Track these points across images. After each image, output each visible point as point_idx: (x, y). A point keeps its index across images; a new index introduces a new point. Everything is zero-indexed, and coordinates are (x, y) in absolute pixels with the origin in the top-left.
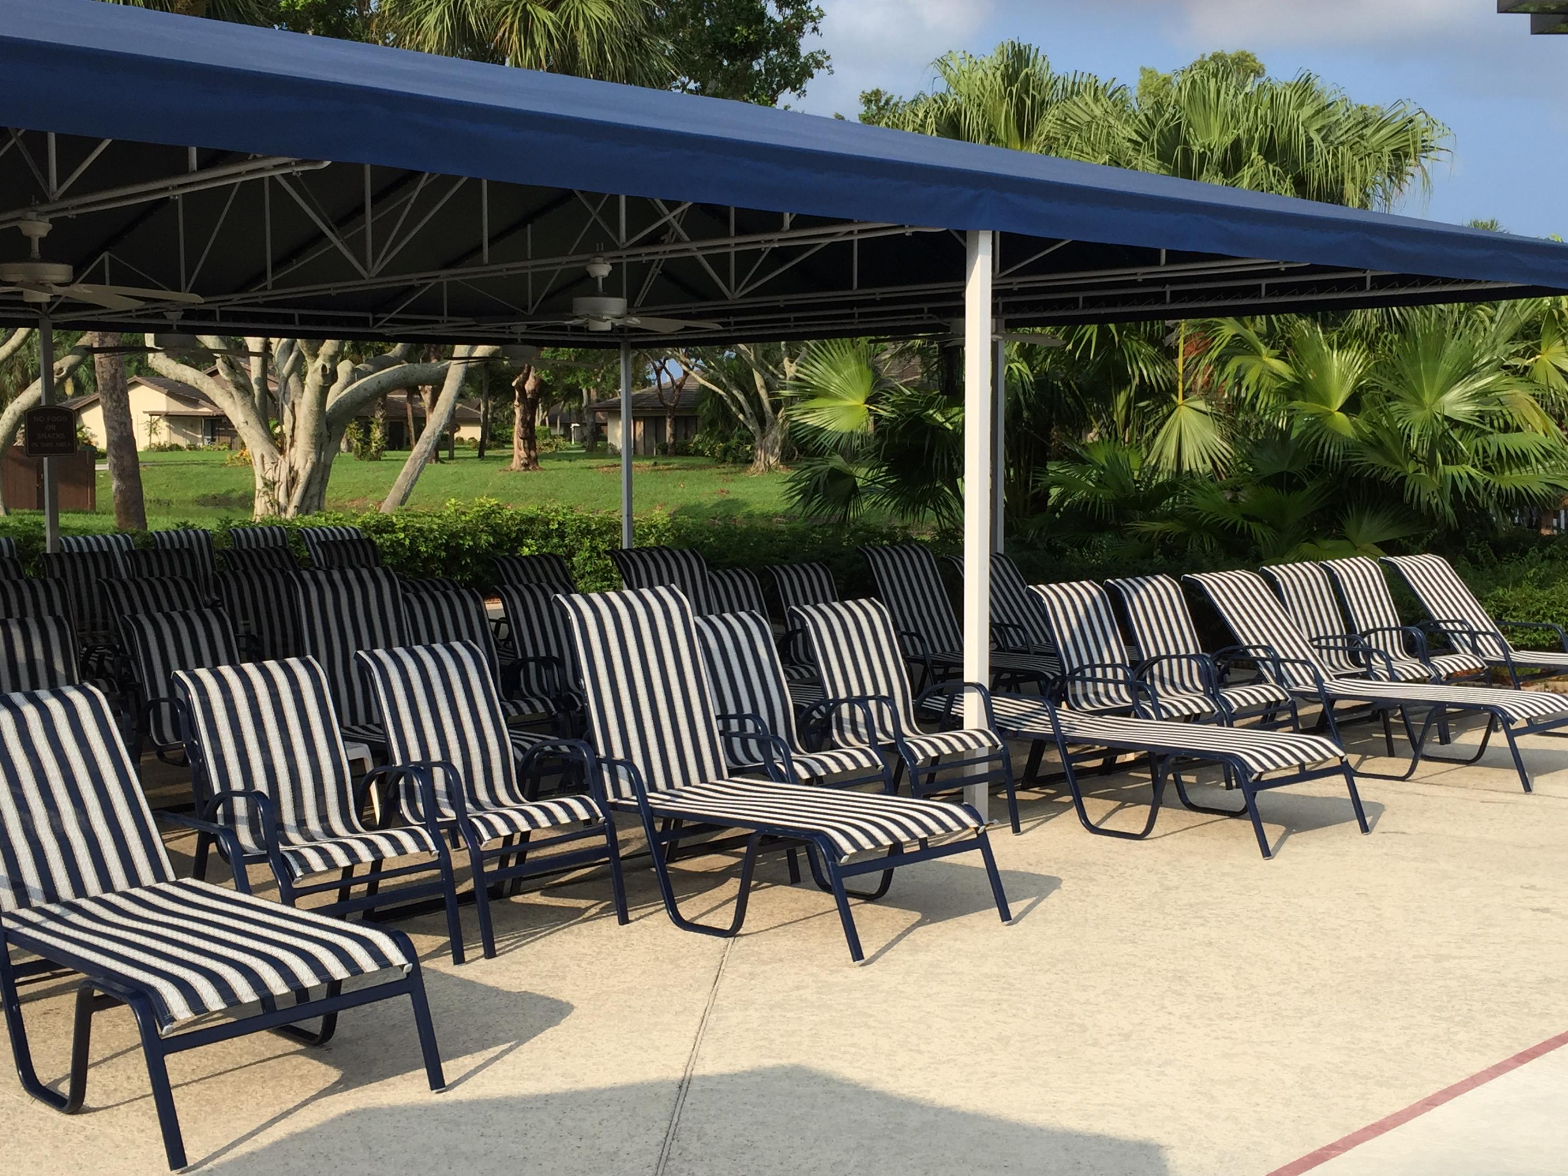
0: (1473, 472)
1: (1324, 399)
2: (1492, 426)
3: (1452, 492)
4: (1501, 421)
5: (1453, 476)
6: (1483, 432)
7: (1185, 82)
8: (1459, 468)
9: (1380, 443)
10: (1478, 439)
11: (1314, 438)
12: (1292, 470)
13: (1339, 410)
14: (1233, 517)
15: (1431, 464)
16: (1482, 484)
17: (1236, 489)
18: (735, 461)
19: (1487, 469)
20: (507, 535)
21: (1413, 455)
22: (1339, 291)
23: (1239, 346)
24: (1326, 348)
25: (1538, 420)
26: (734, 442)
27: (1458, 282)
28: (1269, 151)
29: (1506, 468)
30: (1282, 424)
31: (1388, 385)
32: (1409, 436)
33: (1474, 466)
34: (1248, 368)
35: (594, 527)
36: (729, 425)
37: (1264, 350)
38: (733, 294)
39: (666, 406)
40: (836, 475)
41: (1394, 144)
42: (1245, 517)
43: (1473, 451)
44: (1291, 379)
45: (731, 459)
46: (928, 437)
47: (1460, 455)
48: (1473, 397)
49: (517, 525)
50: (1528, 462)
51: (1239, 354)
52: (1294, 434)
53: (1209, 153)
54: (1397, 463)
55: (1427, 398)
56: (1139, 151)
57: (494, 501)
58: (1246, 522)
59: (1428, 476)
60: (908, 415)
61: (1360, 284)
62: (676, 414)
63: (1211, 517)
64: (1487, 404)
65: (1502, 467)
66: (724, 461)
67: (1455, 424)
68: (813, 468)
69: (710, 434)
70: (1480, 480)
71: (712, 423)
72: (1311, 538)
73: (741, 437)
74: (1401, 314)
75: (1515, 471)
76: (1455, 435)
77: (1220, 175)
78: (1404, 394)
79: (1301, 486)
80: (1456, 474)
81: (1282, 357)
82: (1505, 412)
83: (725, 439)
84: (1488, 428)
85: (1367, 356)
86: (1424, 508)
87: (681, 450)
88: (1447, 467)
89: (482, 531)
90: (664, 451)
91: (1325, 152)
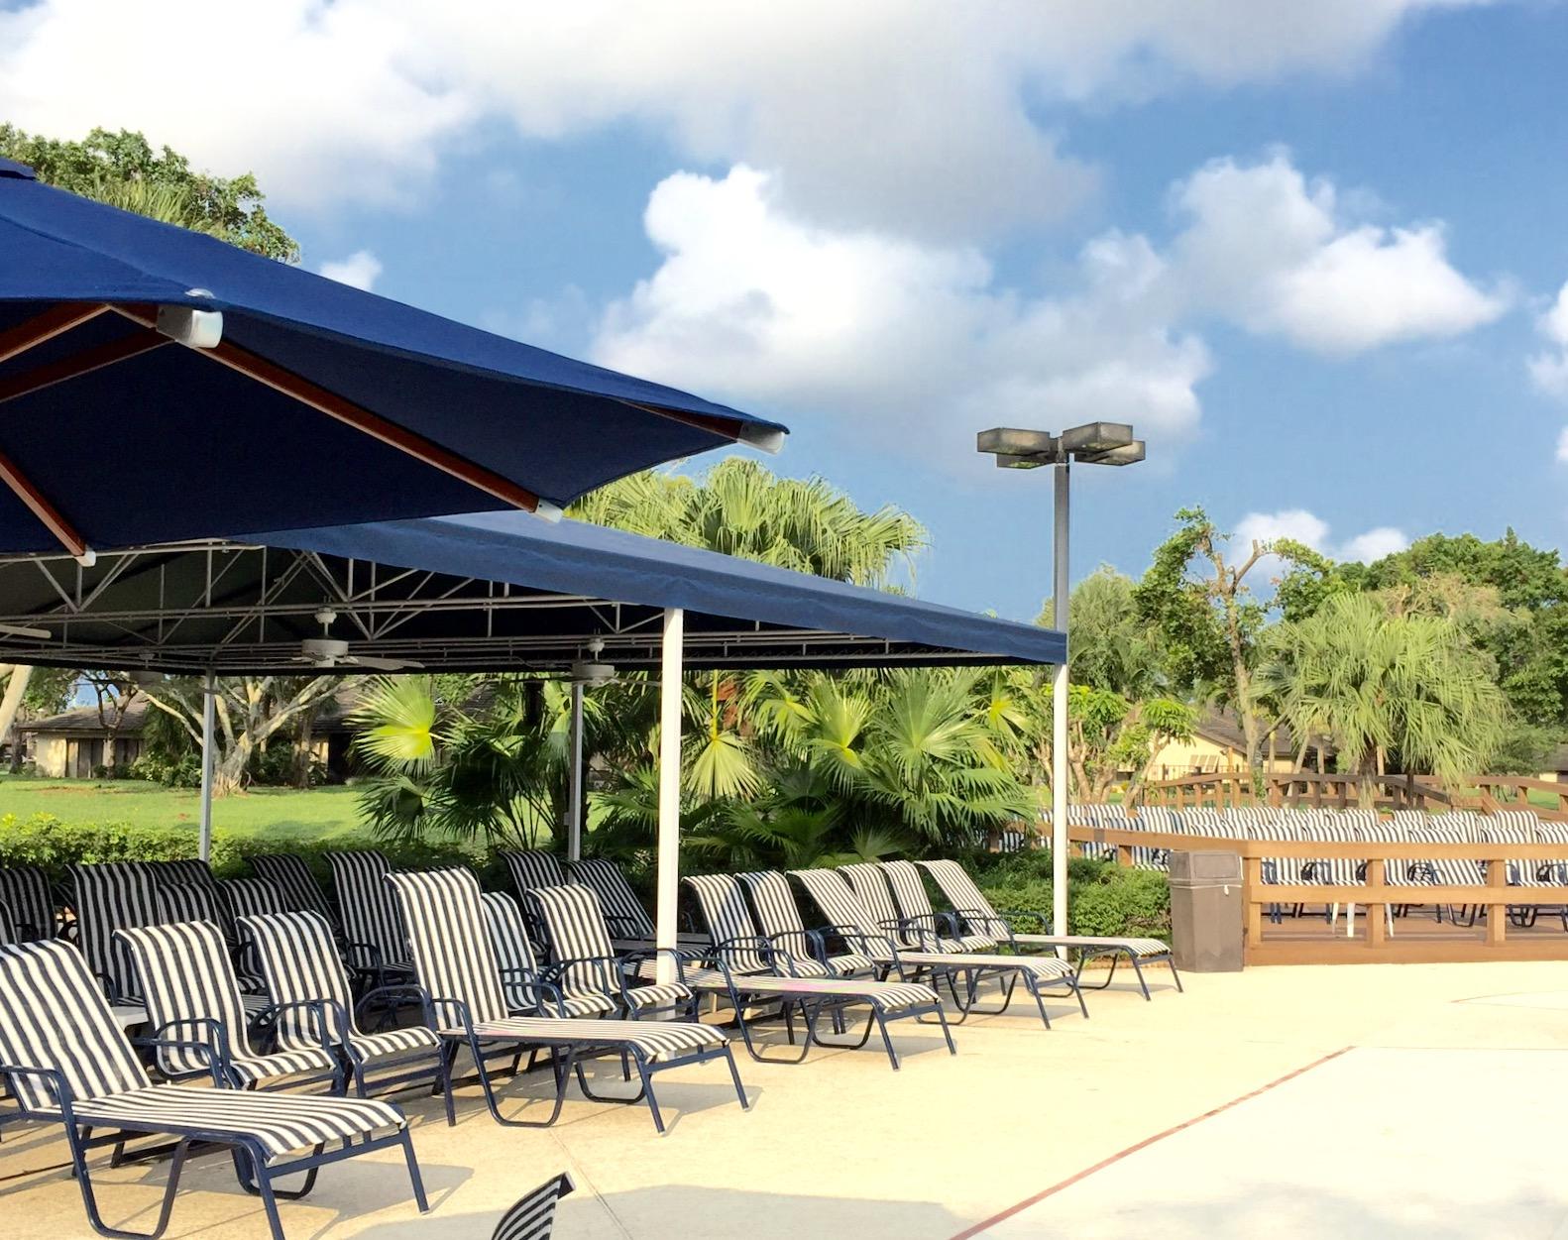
0: (953, 799)
1: (837, 739)
2: (962, 762)
3: (937, 816)
4: (969, 758)
5: (938, 803)
6: (956, 768)
7: (722, 475)
8: (941, 795)
9: (883, 774)
10: (954, 773)
11: (830, 771)
12: (812, 795)
13: (849, 747)
14: (766, 834)
15: (919, 792)
16: (960, 809)
17: (766, 811)
18: (185, 784)
19: (962, 797)
20: (66, 850)
21: (905, 785)
22: (865, 653)
23: (770, 691)
24: (838, 696)
25: (996, 758)
26: (183, 766)
27: (955, 651)
28: (791, 535)
29: (975, 797)
30: (803, 757)
31: (886, 727)
32: (903, 771)
33: (952, 794)
34: (778, 709)
35: (155, 842)
36: (178, 749)
37: (787, 695)
38: (372, 635)
39: (107, 728)
40: (406, 794)
41: (888, 536)
42: (774, 833)
43: (951, 782)
44: (814, 721)
45: (180, 783)
46: (495, 762)
47: (940, 785)
48: (948, 739)
49: (77, 840)
50: (991, 792)
51: (770, 698)
52: (813, 765)
53: (744, 535)
54: (895, 791)
55: (915, 738)
56: (688, 529)
57: (51, 817)
58: (779, 838)
59: (917, 801)
60: (477, 742)
61: (880, 648)
62: (118, 736)
63: (752, 832)
64: (958, 745)
65: (972, 796)
66: (173, 785)
67: (934, 759)
68: (383, 789)
69: (154, 758)
70: (957, 805)
71: (158, 747)
72: (828, 851)
73: (191, 761)
74: (889, 672)
75: (981, 799)
76: (936, 768)
77: (756, 553)
78: (898, 735)
79: (820, 808)
80: (940, 801)
81: (802, 702)
82: (972, 752)
83: (172, 762)
84: (959, 764)
85: (870, 704)
86: (919, 829)
87: (121, 773)
88: (933, 795)
89: (43, 845)
90: (101, 773)
91: (835, 540)
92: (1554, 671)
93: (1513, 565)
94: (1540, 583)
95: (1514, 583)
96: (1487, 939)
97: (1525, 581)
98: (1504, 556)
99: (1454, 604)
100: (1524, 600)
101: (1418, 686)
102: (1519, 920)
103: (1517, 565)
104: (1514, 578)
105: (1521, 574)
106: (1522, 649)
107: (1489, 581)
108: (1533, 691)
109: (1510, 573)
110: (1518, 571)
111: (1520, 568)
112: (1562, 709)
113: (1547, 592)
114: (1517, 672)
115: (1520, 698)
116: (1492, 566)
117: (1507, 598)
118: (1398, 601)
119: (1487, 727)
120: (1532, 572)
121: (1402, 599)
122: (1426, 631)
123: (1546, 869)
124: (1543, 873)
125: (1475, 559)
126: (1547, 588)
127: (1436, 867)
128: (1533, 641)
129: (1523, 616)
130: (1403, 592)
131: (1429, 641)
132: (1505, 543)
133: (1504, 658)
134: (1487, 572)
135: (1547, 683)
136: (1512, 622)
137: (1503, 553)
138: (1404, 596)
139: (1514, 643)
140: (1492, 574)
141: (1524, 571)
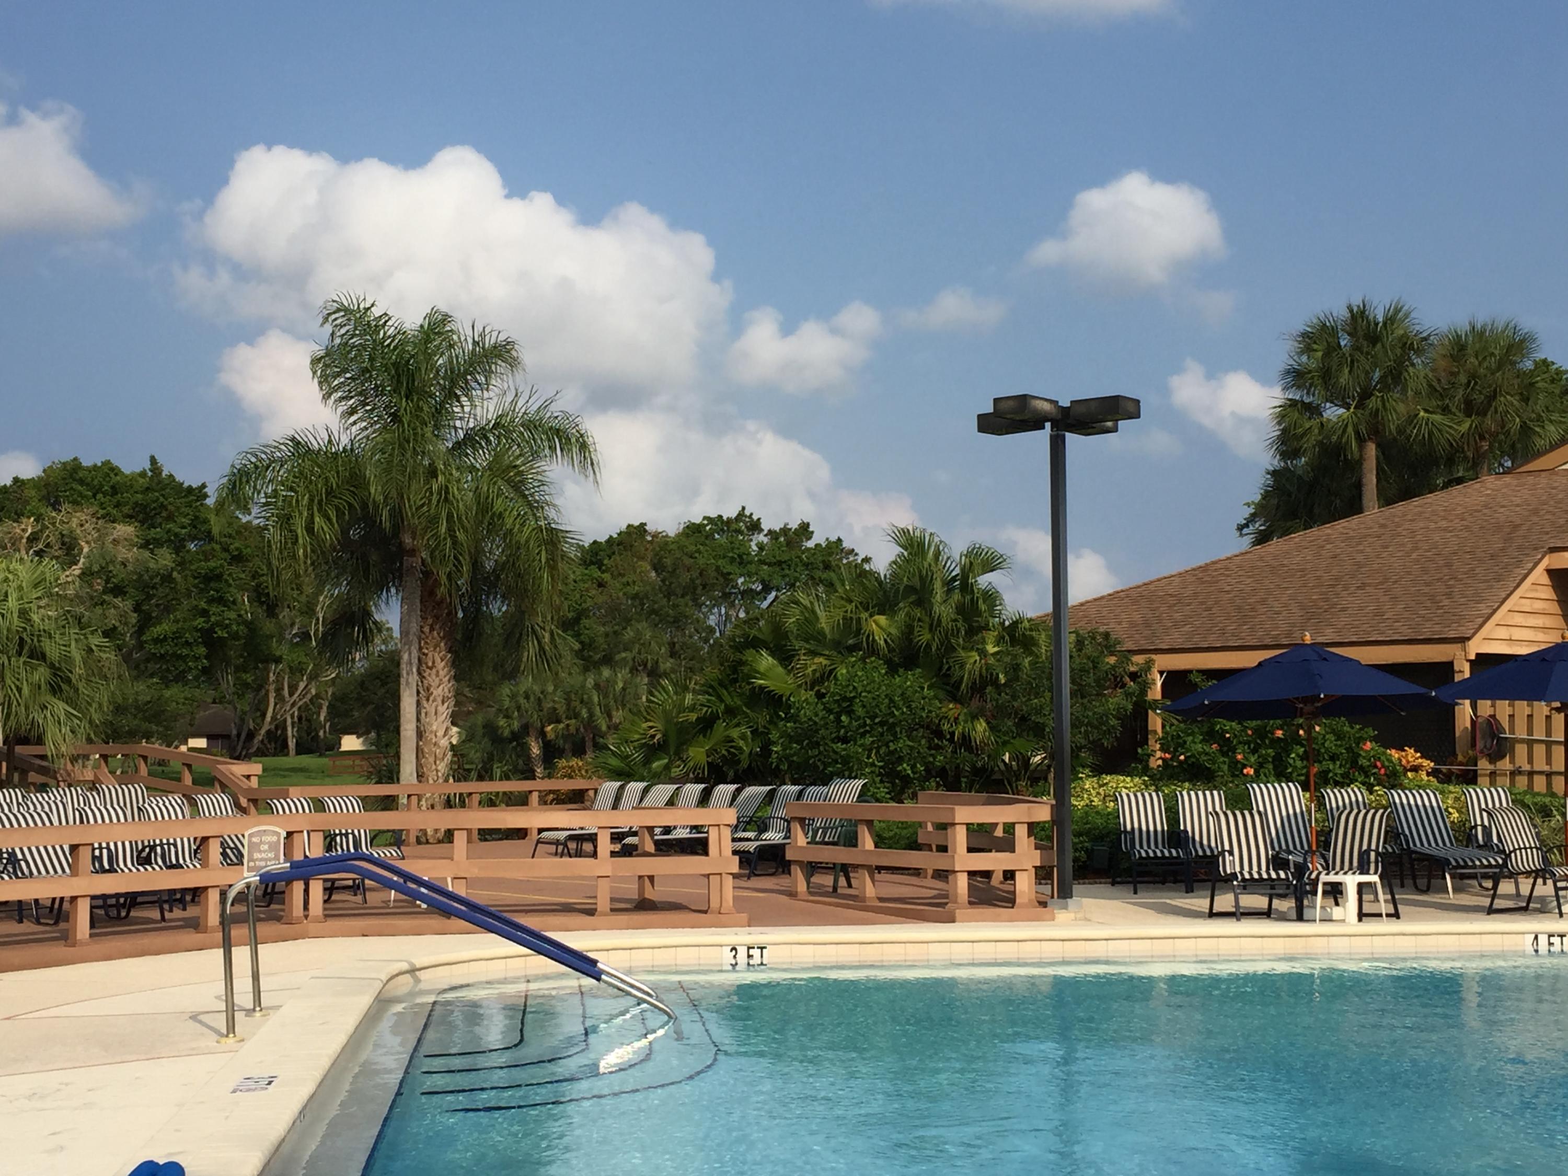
92: (200, 622)
93: (158, 499)
94: (186, 521)
95: (159, 520)
96: (67, 938)
97: (170, 518)
98: (148, 489)
99: (87, 542)
100: (170, 540)
101: (21, 639)
102: (113, 912)
103: (162, 499)
104: (159, 513)
105: (166, 510)
106: (166, 596)
107: (131, 517)
108: (176, 645)
109: (155, 509)
110: (163, 506)
111: (166, 503)
112: (207, 665)
113: (194, 531)
114: (160, 623)
115: (162, 652)
116: (133, 500)
117: (149, 537)
118: (22, 538)
119: (101, 687)
120: (178, 508)
121: (27, 535)
122: (33, 574)
123: (147, 850)
124: (144, 854)
125: (115, 490)
126: (195, 527)
127: (20, 856)
128: (179, 587)
129: (165, 559)
130: (28, 526)
131: (36, 586)
132: (150, 474)
133: (145, 607)
134: (127, 507)
135: (192, 636)
136: (152, 565)
137: (146, 485)
138: (30, 531)
139: (157, 589)
140: (134, 509)
141: (170, 507)
